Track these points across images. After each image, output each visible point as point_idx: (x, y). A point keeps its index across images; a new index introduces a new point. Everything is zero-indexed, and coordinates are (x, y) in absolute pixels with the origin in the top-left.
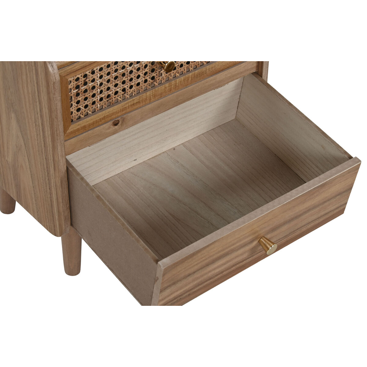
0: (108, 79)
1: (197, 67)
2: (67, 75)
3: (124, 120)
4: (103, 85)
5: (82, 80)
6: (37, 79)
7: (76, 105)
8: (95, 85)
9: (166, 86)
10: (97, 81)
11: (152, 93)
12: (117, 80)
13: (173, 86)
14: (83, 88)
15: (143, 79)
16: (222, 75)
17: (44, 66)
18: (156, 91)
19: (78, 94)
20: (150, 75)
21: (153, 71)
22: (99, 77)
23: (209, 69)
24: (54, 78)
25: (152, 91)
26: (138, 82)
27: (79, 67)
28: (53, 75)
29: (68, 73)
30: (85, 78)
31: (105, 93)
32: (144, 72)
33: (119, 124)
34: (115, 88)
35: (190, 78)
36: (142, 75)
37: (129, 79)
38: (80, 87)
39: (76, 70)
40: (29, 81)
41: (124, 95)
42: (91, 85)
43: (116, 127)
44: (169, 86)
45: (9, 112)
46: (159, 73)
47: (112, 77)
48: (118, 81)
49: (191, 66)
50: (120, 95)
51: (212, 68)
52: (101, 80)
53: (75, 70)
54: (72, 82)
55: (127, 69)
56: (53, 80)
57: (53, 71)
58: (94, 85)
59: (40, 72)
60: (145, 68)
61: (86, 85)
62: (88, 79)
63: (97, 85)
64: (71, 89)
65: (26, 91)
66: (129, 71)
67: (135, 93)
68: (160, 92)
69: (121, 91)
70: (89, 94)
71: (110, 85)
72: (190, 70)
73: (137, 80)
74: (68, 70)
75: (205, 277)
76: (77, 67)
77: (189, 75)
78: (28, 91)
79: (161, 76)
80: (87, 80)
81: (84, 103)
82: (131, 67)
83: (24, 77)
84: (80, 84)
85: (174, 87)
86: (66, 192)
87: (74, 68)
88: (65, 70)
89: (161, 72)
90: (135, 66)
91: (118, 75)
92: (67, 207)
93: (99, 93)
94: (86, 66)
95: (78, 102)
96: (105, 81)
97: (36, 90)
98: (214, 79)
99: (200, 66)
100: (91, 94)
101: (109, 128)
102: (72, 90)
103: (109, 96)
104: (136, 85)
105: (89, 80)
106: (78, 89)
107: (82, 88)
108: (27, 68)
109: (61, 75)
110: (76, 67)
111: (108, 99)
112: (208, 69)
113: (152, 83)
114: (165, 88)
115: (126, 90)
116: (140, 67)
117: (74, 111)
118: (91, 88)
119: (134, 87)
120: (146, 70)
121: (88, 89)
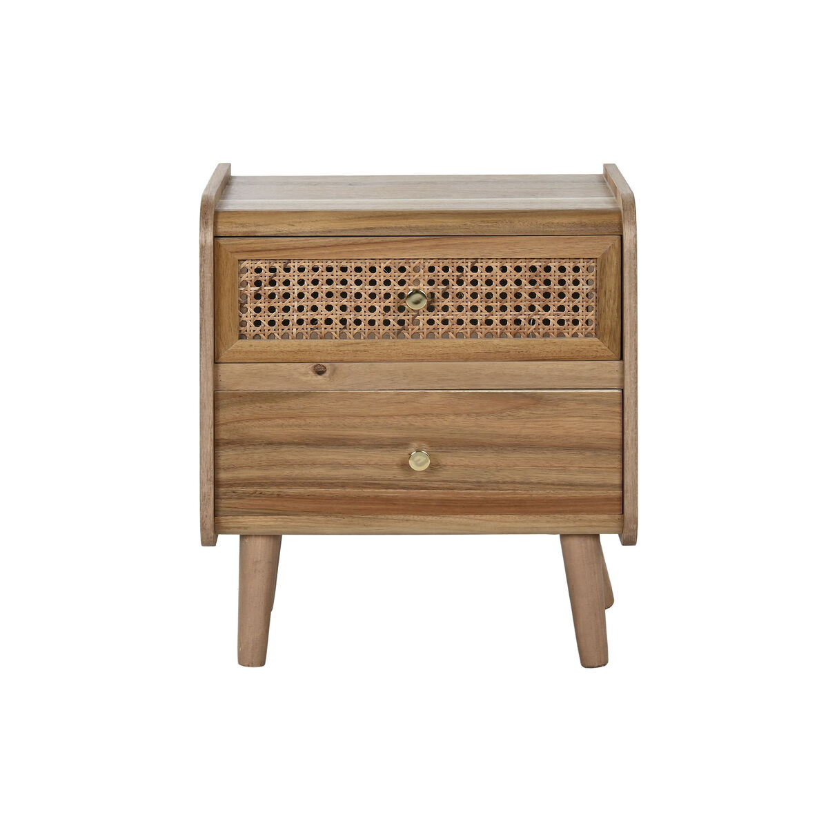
0: (314, 290)
3: (334, 371)
4: (305, 298)
5: (267, 274)
7: (254, 313)
8: (290, 292)
10: (294, 287)
12: (331, 299)
14: (268, 289)
15: (382, 318)
19: (258, 296)
20: (395, 314)
21: (401, 309)
22: (297, 281)
26: (371, 318)
30: (272, 274)
31: (308, 313)
32: (383, 305)
33: (325, 375)
34: (326, 312)
36: (379, 309)
37: (354, 306)
38: (263, 285)
41: (344, 330)
42: (282, 289)
43: (320, 377)
46: (413, 319)
47: (321, 290)
48: (333, 301)
50: (335, 328)
52: (301, 288)
54: (249, 272)
55: (351, 287)
58: (288, 291)
60: (385, 299)
61: (274, 286)
63: (294, 293)
64: (246, 282)
66: (353, 293)
69: (338, 322)
70: (279, 304)
71: (317, 303)
73: (370, 314)
75: (296, 472)
79: (418, 325)
80: (276, 278)
81: (269, 316)
82: (359, 287)
84: (263, 281)
86: (209, 448)
89: (417, 318)
90: (367, 287)
91: (334, 291)
92: (209, 477)
93: (296, 308)
95: (258, 310)
96: (308, 292)
100: (282, 305)
101: (306, 374)
102: (248, 284)
103: (314, 321)
104: (367, 323)
105: (279, 280)
106: (258, 288)
107: (266, 288)
111: (313, 326)
113: (398, 330)
115: (348, 323)
116: (376, 293)
117: (250, 323)
118: (281, 294)
119: (363, 323)
120: (388, 303)
121: (277, 294)
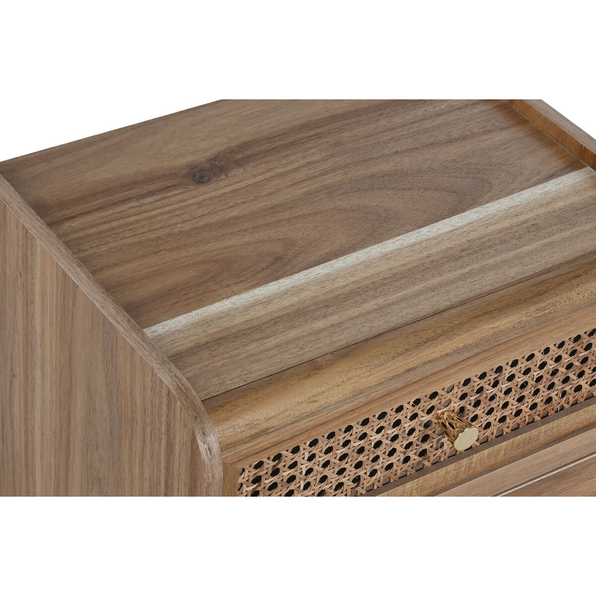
0: (326, 460)
1: (520, 426)
2: (239, 461)
4: (315, 472)
5: (269, 465)
6: (168, 462)
8: (297, 474)
9: (448, 470)
10: (302, 466)
11: (417, 485)
12: (345, 461)
13: (463, 469)
14: (268, 481)
15: (402, 457)
16: (571, 443)
17: (189, 445)
18: (426, 480)
20: (418, 447)
21: (425, 438)
22: (306, 458)
23: (545, 432)
24: (210, 475)
25: (418, 481)
26: (389, 462)
27: (268, 444)
28: (210, 469)
29: (241, 458)
30: (277, 462)
31: (315, 488)
32: (405, 443)
34: (338, 477)
35: (503, 451)
36: (400, 449)
37: (371, 458)
38: (263, 479)
39: (260, 449)
40: (148, 455)
41: (357, 489)
42: (286, 473)
44: (454, 470)
45: (88, 489)
46: (437, 443)
47: (335, 456)
48: (346, 463)
49: (507, 425)
50: (346, 490)
51: (553, 428)
52: (310, 465)
53: (257, 451)
54: (246, 471)
55: (371, 438)
56: (206, 480)
57: (210, 460)
58: (295, 474)
59: (177, 452)
60: (409, 436)
61: (277, 475)
62: (282, 464)
63: (301, 473)
64: (242, 484)
65: (137, 471)
66: (373, 444)
67: (380, 485)
68: (434, 482)
69: (350, 483)
71: (327, 472)
72: (505, 433)
73: (389, 459)
74: (242, 451)
76: (264, 444)
77: (501, 445)
78: (142, 473)
79: (441, 447)
80: (280, 466)
82: (380, 435)
83: (138, 444)
84: (264, 475)
85: (465, 470)
87: (256, 447)
88: (235, 452)
89: (442, 441)
90: (389, 432)
91: (349, 452)
93: (302, 488)
94: (283, 442)
96: (318, 465)
97: (163, 480)
98: (554, 451)
99: (527, 424)
102: (244, 486)
103: (322, 493)
104: (383, 470)
105: (284, 466)
106: (256, 485)
107: (266, 482)
108: (148, 429)
109: (226, 461)
110: (261, 445)
112: (543, 431)
113: (419, 463)
114: (446, 472)
115: (362, 479)
116: (400, 433)
118: (285, 480)
119: (379, 472)
120: (412, 439)
121: (280, 483)
